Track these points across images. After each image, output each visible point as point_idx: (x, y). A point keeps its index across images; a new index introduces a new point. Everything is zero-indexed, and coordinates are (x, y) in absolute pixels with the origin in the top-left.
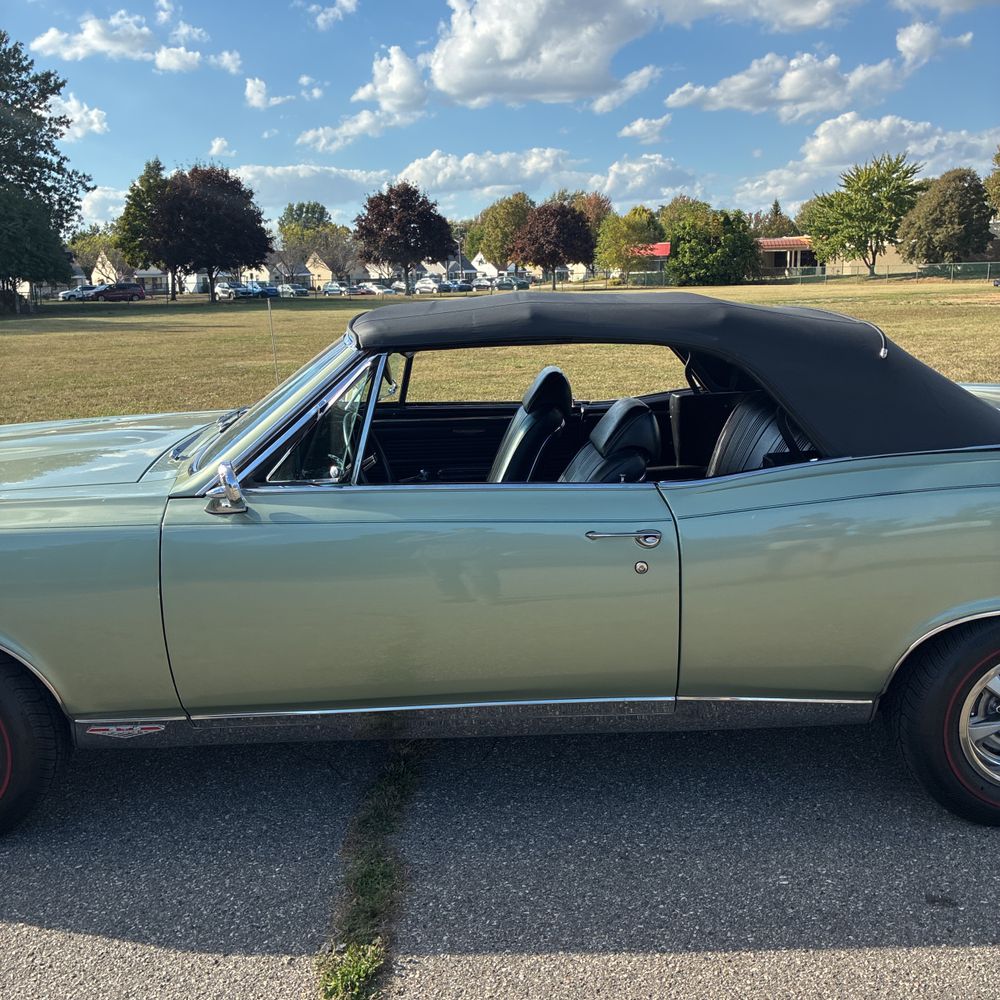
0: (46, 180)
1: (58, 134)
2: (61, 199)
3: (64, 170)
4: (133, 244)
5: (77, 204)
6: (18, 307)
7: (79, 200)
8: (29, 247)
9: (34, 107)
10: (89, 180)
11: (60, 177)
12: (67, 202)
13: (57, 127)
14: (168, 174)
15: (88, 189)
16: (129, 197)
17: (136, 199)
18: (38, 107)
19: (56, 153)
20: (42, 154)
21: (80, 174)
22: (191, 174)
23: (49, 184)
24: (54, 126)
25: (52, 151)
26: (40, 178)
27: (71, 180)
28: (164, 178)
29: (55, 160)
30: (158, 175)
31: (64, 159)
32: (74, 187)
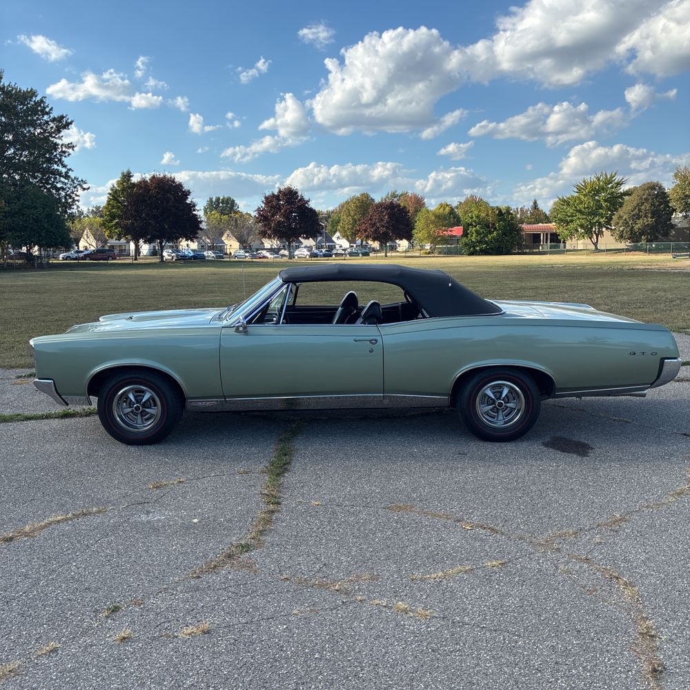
0: (57, 183)
1: (67, 154)
2: (66, 195)
3: (69, 177)
4: (111, 224)
5: (76, 198)
6: (36, 265)
7: (77, 195)
8: (46, 225)
9: (52, 137)
10: (85, 183)
11: (66, 181)
12: (71, 197)
13: (66, 150)
14: (135, 180)
15: (84, 189)
16: (110, 194)
17: (114, 195)
18: (54, 137)
19: (64, 166)
20: (55, 167)
21: (80, 179)
22: (151, 180)
23: (59, 185)
24: (64, 149)
25: (62, 165)
26: (54, 182)
27: (74, 183)
28: (133, 182)
29: (64, 170)
30: (129, 180)
31: (70, 170)
32: (75, 187)
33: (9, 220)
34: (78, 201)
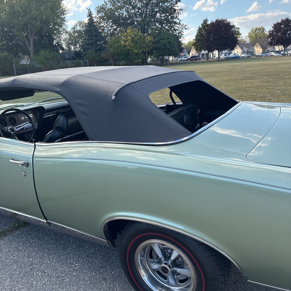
0: (175, 27)
1: (179, 13)
2: (179, 32)
3: (180, 24)
4: (197, 44)
5: (183, 33)
6: (165, 64)
7: (183, 32)
8: (168, 47)
9: (174, 7)
10: (187, 26)
11: (179, 26)
12: (180, 33)
13: (179, 12)
14: (209, 23)
15: (186, 29)
16: (198, 30)
17: (200, 30)
18: (175, 6)
19: (179, 19)
20: (175, 20)
21: (184, 25)
22: (215, 22)
23: (176, 28)
24: (179, 11)
25: (178, 19)
26: (174, 27)
27: (182, 27)
28: (208, 24)
29: (178, 21)
30: (206, 23)
31: (180, 21)
32: (182, 29)
33: (155, 45)
34: (183, 34)
